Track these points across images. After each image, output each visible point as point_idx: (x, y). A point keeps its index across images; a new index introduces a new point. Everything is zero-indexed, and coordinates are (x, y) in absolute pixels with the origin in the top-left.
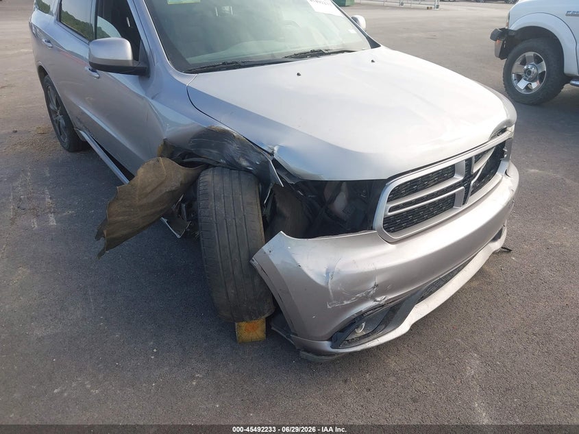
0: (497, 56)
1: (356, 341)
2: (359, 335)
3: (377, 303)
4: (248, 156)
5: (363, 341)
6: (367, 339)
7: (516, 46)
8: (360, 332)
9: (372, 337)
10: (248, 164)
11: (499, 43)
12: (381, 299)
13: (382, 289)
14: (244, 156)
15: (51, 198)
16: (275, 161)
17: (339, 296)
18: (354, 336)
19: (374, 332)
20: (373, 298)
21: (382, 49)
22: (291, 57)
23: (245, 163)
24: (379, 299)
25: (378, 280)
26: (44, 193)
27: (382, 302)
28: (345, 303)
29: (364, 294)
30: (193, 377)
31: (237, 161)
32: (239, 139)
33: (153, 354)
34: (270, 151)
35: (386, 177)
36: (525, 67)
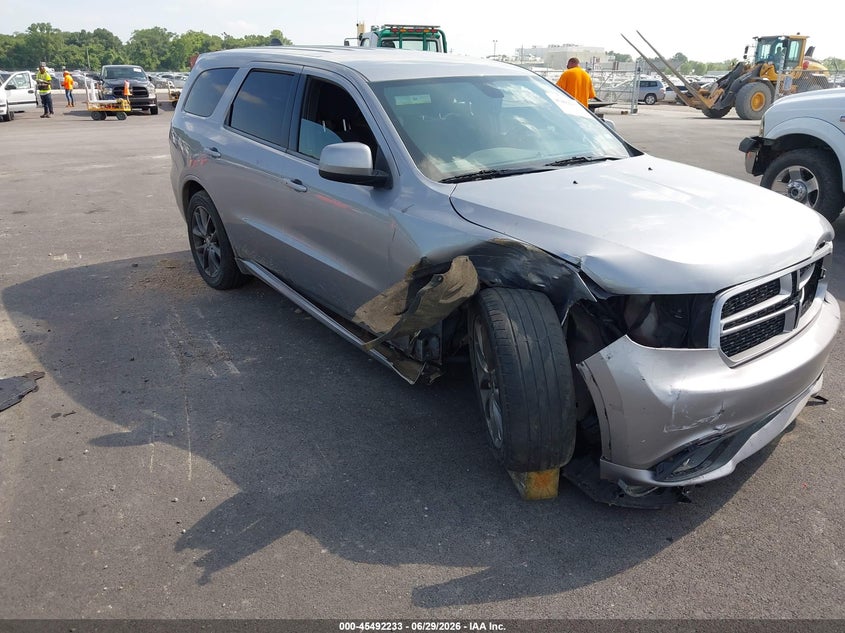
0: (748, 172)
1: (683, 475)
2: (684, 468)
3: (717, 432)
4: (540, 270)
5: (690, 475)
6: (694, 474)
7: (773, 159)
8: (687, 465)
9: (699, 472)
10: (541, 281)
11: (754, 155)
12: (722, 428)
13: (725, 416)
14: (535, 271)
15: (219, 343)
16: (582, 274)
17: (681, 419)
18: (679, 470)
19: (700, 467)
20: (713, 426)
21: (646, 157)
22: (552, 165)
23: (535, 280)
24: (719, 428)
25: (726, 404)
26: (207, 337)
27: (721, 432)
28: (685, 428)
29: (706, 420)
30: (485, 537)
31: (524, 277)
32: (532, 251)
33: (425, 512)
34: (576, 262)
35: (713, 292)
36: (790, 185)
